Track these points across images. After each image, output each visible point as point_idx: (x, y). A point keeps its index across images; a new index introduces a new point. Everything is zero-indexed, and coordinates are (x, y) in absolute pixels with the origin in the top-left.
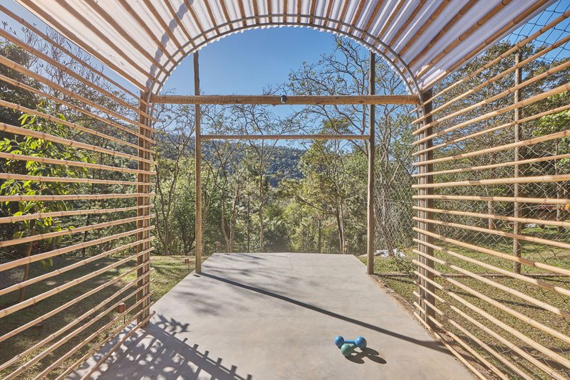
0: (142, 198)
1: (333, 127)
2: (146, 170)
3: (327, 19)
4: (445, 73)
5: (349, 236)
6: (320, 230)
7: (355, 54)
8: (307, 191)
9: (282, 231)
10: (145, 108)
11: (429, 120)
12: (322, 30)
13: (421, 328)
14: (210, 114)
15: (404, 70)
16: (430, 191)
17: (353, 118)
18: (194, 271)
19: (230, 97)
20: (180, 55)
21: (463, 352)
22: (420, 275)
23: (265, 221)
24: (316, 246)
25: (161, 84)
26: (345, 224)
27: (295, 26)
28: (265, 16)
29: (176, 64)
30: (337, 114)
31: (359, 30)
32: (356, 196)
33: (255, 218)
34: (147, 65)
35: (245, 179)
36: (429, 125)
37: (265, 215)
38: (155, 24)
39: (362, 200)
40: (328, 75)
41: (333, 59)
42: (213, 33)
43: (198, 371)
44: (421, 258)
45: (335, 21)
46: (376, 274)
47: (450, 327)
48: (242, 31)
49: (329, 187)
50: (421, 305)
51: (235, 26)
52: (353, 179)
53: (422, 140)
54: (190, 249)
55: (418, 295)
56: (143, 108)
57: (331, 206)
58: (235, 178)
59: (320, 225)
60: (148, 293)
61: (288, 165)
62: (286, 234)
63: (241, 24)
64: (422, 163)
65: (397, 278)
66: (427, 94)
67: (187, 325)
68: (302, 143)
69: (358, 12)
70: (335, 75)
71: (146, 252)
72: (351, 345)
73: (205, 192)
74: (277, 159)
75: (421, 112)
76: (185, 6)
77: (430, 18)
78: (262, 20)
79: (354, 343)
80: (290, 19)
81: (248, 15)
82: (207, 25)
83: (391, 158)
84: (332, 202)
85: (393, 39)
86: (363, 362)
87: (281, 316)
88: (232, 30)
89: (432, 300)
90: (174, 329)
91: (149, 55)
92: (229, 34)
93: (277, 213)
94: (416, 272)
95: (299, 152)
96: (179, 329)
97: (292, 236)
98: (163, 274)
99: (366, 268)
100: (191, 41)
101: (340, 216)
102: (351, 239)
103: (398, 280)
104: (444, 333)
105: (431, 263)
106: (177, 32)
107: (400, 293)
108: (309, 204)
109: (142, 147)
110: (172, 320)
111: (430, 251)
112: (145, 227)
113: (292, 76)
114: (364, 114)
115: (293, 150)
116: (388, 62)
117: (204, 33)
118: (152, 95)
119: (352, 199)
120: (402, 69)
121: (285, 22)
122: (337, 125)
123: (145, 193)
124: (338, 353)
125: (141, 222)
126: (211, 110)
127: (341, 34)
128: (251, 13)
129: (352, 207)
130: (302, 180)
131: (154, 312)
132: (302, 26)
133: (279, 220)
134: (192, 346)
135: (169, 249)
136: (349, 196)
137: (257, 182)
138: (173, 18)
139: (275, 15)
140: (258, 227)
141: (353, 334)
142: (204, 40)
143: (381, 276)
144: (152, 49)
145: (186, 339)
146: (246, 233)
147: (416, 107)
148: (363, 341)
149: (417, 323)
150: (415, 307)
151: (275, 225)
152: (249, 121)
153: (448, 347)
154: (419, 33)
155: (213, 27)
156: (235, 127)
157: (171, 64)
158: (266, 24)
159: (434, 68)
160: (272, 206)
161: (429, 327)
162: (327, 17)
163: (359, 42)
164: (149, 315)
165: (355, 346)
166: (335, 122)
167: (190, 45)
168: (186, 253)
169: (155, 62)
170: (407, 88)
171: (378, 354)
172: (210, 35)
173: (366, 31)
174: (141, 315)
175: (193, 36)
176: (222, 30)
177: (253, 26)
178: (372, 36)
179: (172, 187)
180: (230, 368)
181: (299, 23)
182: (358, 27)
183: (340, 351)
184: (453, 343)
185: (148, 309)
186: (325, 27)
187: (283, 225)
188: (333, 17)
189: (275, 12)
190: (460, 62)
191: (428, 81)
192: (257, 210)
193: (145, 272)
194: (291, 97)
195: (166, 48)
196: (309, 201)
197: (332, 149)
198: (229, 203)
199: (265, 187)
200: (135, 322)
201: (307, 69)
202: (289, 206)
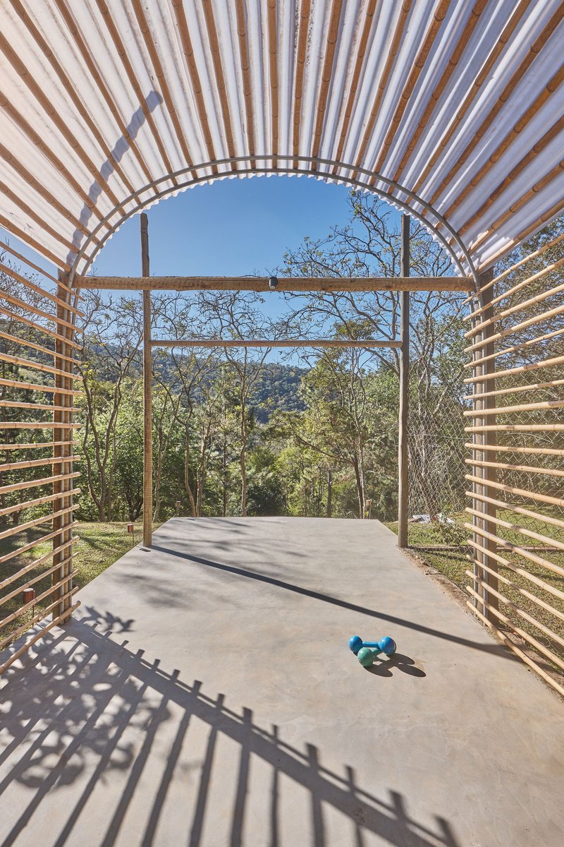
0: (60, 429)
1: (349, 333)
2: (66, 388)
3: (338, 163)
4: (512, 242)
5: (373, 495)
6: (330, 486)
7: (381, 226)
8: (311, 427)
9: (275, 487)
10: (65, 296)
11: (488, 314)
12: (330, 180)
13: (477, 624)
14: (169, 314)
15: (452, 241)
16: (490, 419)
17: (379, 321)
18: (142, 543)
19: (193, 279)
20: (117, 217)
21: (540, 660)
22: (477, 546)
23: (249, 473)
24: (324, 510)
25: (89, 260)
26: (367, 478)
27: (291, 175)
28: (244, 159)
29: (112, 230)
30: (356, 314)
31: (385, 180)
32: (383, 436)
33: (234, 469)
34: (68, 230)
35: (220, 410)
36: (488, 321)
37: (250, 464)
38: (79, 167)
39: (392, 442)
40: (342, 256)
41: (349, 234)
42: (168, 184)
43: (144, 688)
44: (477, 520)
45: (349, 167)
46: (411, 548)
47: (521, 622)
48: (212, 181)
49: (344, 423)
50: (477, 591)
51: (201, 173)
52: (379, 411)
53: (478, 344)
54: (138, 515)
55: (473, 576)
56: (62, 294)
57: (346, 450)
58: (204, 409)
59: (331, 479)
60: (69, 573)
61: (284, 392)
62: (280, 493)
63: (209, 171)
64: (479, 378)
65: (441, 553)
66: (485, 275)
67: (131, 622)
68: (303, 357)
69: (383, 152)
70: (352, 257)
71: (66, 511)
72: (373, 649)
73: (160, 430)
74: (268, 382)
75: (477, 302)
76: (125, 141)
77: (490, 159)
78: (241, 165)
79: (376, 646)
80: (282, 164)
81: (219, 156)
82: (158, 172)
83: (434, 379)
84: (347, 445)
85: (436, 192)
86: (390, 675)
87: (269, 608)
88: (196, 179)
89: (493, 582)
90: (111, 627)
91: (71, 215)
92: (193, 186)
93: (266, 461)
94: (470, 542)
95: (299, 372)
96: (117, 627)
97: (289, 496)
98: (96, 547)
99: (396, 539)
100: (135, 195)
101: (359, 466)
102: (376, 499)
103: (444, 556)
104: (512, 631)
105: (491, 528)
106: (113, 181)
107: (446, 574)
108: (314, 448)
109: (61, 353)
110: (108, 614)
111: (491, 509)
112: (65, 474)
113: (289, 258)
114: (395, 314)
115: (291, 370)
116: (428, 229)
117: (153, 184)
118: (76, 276)
119: (377, 439)
120: (448, 240)
121: (275, 169)
122: (355, 331)
123: (65, 422)
124: (353, 662)
125: (59, 465)
126: (168, 307)
127: (359, 188)
128: (224, 154)
129: (377, 452)
130: (303, 412)
131: (79, 603)
132: (300, 175)
133: (269, 472)
134: (135, 652)
135: (106, 514)
136: (373, 436)
137: (238, 415)
138: (106, 159)
139: (260, 158)
140: (239, 482)
141: (376, 632)
142: (153, 194)
143: (418, 550)
144: (76, 206)
145: (126, 642)
146: (220, 491)
147: (470, 295)
148: (390, 644)
149: (472, 618)
150: (469, 595)
151: (263, 477)
152: (225, 323)
153: (517, 651)
154: (473, 183)
155: (167, 174)
156: (204, 332)
157: (104, 230)
158: (246, 171)
159: (496, 236)
160: (259, 451)
161: (489, 624)
162: (338, 160)
163: (385, 199)
164: (70, 606)
165: (379, 651)
166: (353, 326)
167: (133, 201)
168: (133, 519)
169: (81, 226)
170: (457, 268)
171: (413, 663)
172: (163, 187)
173: (395, 182)
174: (59, 606)
175: (137, 187)
176: (181, 179)
177: (228, 173)
178: (404, 190)
179: (111, 423)
180: (191, 684)
181: (296, 169)
182: (384, 175)
183: (356, 659)
184: (526, 647)
185: (69, 598)
186: (335, 176)
187: (277, 479)
188: (346, 161)
189: (260, 151)
190: (533, 225)
191: (488, 256)
192: (238, 457)
193: (66, 542)
194: (284, 280)
195: (96, 206)
196: (315, 443)
197: (348, 367)
198: (196, 445)
199: (248, 422)
200: (50, 617)
201: (311, 247)
202: (285, 451)
